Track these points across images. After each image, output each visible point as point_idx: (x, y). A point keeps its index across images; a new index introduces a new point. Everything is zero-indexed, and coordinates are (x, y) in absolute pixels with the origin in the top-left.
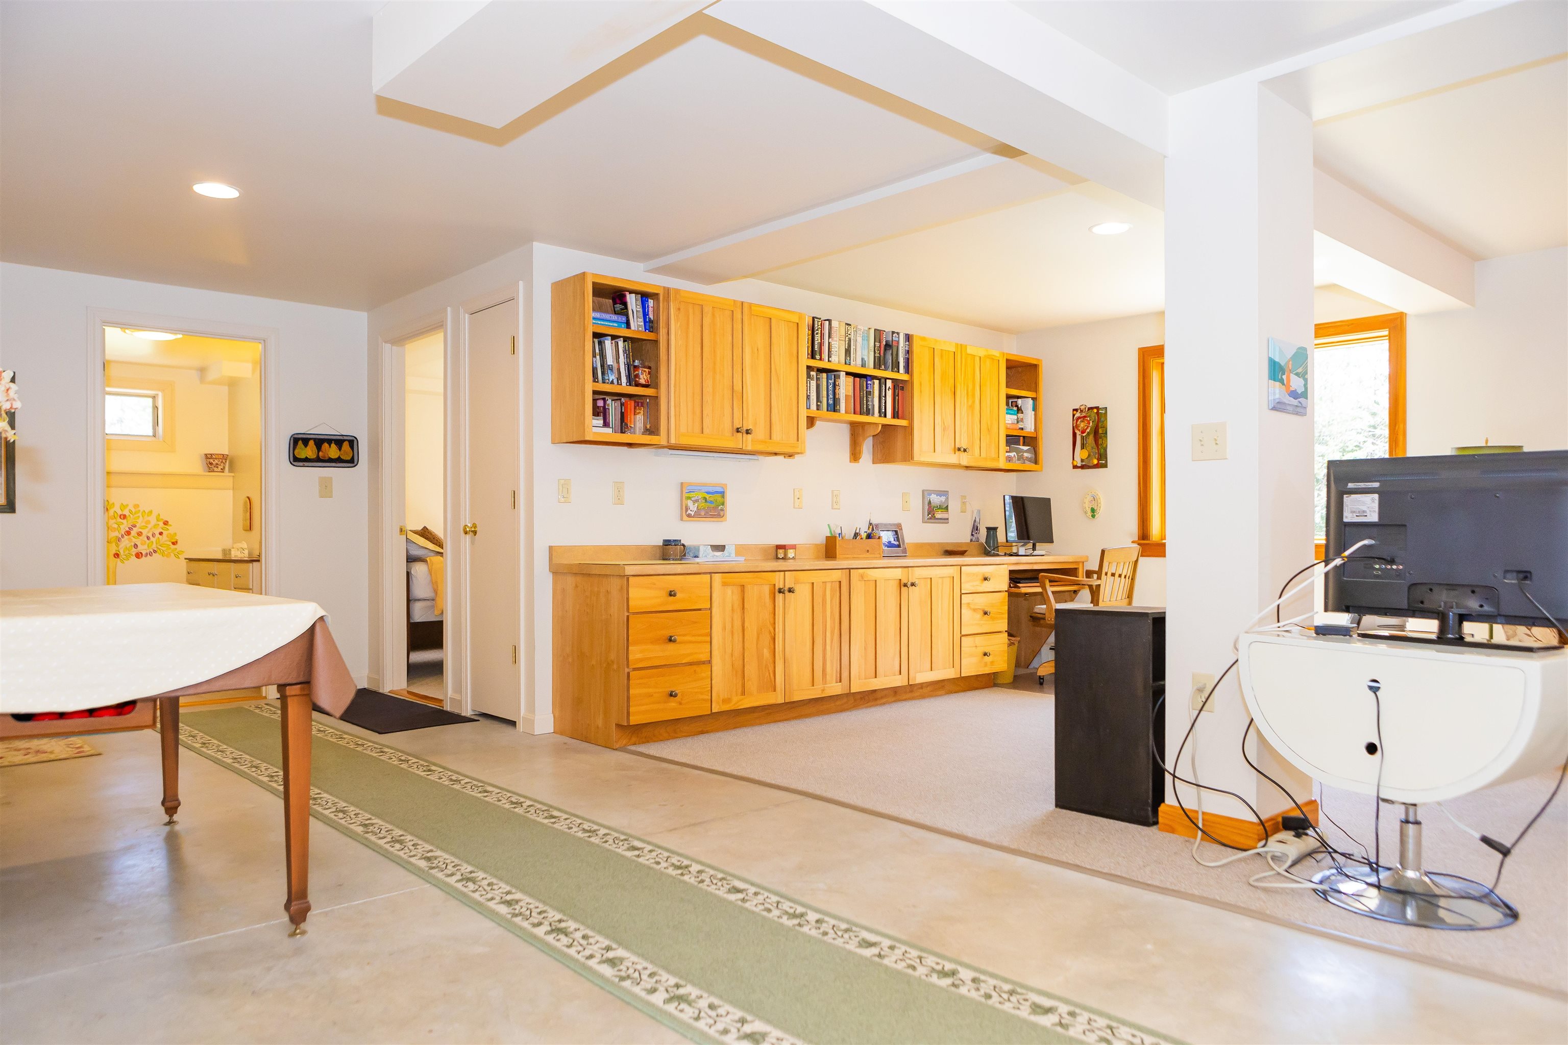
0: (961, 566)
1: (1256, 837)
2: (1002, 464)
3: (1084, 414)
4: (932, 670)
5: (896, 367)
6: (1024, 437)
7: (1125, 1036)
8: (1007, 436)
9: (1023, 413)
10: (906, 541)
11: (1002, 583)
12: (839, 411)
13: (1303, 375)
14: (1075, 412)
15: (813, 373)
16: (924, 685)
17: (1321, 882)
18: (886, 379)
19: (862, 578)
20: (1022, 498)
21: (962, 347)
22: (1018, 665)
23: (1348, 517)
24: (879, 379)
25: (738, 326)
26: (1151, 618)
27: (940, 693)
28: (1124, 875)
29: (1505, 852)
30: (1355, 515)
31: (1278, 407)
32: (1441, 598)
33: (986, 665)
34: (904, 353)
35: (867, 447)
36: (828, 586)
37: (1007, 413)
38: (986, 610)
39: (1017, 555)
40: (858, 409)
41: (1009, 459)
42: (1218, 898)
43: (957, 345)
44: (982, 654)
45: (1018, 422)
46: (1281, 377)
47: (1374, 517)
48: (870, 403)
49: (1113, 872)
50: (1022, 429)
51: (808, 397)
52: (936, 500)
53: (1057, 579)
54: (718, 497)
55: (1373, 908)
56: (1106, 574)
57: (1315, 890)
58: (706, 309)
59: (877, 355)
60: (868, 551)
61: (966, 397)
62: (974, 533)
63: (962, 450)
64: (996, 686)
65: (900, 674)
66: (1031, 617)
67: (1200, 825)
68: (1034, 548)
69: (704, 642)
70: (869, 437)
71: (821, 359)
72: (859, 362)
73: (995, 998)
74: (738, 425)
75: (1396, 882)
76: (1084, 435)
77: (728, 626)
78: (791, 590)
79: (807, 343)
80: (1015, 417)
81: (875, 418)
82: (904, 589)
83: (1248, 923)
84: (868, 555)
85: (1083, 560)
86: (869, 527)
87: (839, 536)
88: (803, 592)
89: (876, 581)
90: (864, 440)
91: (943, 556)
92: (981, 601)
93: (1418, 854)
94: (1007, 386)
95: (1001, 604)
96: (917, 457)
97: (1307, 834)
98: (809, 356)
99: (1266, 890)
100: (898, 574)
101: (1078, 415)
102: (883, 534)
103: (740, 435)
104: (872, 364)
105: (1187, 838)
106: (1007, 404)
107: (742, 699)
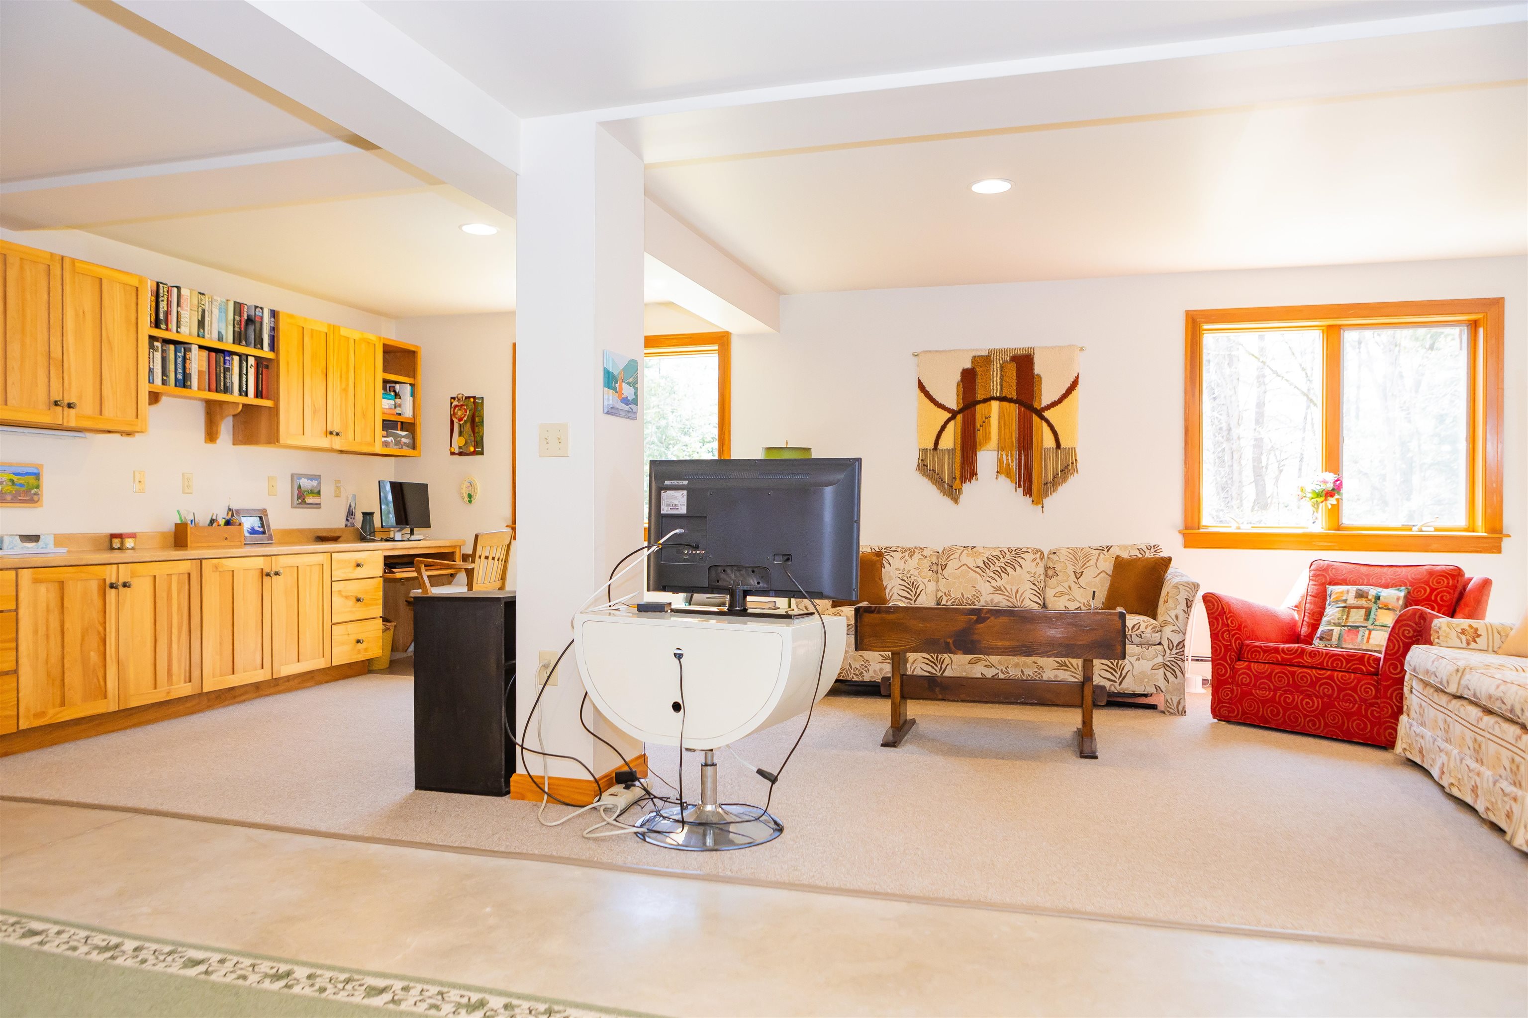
0: (331, 553)
1: (593, 793)
2: (378, 449)
3: (461, 403)
4: (299, 662)
5: (259, 343)
6: (402, 423)
7: (453, 999)
8: (384, 420)
9: (400, 398)
10: (273, 527)
11: (378, 569)
12: (190, 387)
13: (634, 384)
14: (453, 400)
15: (157, 344)
16: (291, 677)
17: (641, 826)
18: (247, 356)
19: (217, 568)
20: (401, 484)
21: (334, 328)
22: (394, 649)
23: (665, 510)
24: (240, 355)
25: (56, 284)
26: (503, 602)
27: (309, 684)
28: (473, 846)
29: (773, 780)
30: (669, 508)
31: (611, 411)
32: (731, 578)
33: (359, 652)
34: (268, 328)
35: (226, 427)
36: (174, 579)
37: (383, 398)
38: (359, 596)
39: (393, 540)
40: (213, 387)
41: (386, 444)
42: (554, 853)
43: (329, 325)
44: (354, 642)
45: (395, 407)
46: (615, 385)
47: (683, 510)
48: (228, 380)
49: (463, 845)
50: (400, 414)
51: (151, 371)
52: (306, 484)
53: (432, 564)
54: (32, 480)
55: (680, 843)
56: (480, 557)
57: (636, 833)
58: (10, 260)
59: (237, 329)
60: (226, 539)
61: (339, 379)
62: (349, 518)
63: (334, 433)
64: (370, 673)
65: (262, 668)
66: (406, 601)
67: (546, 790)
68: (412, 533)
69: (6, 649)
70: (228, 416)
71: (167, 329)
72: (215, 335)
73: (330, 989)
74: (56, 397)
75: (698, 817)
76: (461, 422)
77: (42, 630)
78: (125, 585)
79: (149, 310)
80: (393, 402)
81: (235, 397)
82: (266, 579)
83: (577, 872)
84: (226, 543)
85: (460, 544)
86: (228, 513)
87: (191, 523)
88: (142, 588)
89: (233, 571)
90: (222, 418)
91: (315, 543)
92: (354, 588)
93: (715, 790)
94: (385, 370)
95: (374, 590)
96: (282, 441)
97: (634, 786)
98: (153, 325)
99: (596, 840)
100: (260, 563)
101: (455, 403)
102: (244, 520)
103: (59, 409)
104: (230, 338)
105: (535, 803)
106: (384, 388)
107: (61, 712)
